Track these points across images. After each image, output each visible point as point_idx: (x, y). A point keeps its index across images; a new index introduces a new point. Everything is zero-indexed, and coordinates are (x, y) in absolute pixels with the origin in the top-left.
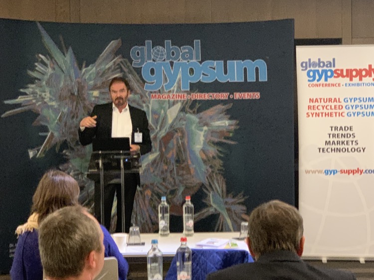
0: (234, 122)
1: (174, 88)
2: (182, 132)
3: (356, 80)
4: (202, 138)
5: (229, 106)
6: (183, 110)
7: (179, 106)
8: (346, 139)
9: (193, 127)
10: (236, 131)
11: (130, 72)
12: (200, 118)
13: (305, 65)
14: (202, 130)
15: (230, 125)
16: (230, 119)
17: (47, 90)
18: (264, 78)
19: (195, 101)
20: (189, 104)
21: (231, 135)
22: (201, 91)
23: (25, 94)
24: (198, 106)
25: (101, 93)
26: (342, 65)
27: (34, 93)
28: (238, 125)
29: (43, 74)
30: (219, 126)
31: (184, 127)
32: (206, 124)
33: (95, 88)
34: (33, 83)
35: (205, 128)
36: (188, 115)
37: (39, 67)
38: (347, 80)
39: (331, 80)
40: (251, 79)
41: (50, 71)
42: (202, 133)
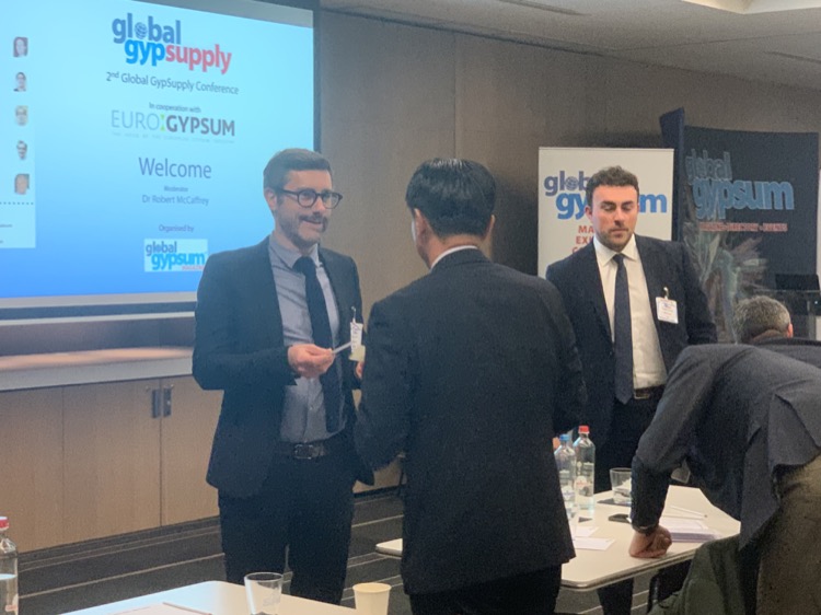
0: (764, 261)
1: (714, 216)
2: (720, 274)
4: (736, 283)
5: (759, 240)
6: (721, 245)
7: (717, 239)
9: (729, 268)
10: (765, 273)
12: (734, 255)
14: (735, 271)
15: (760, 265)
16: (760, 257)
18: (790, 206)
19: (731, 233)
20: (726, 236)
21: (760, 277)
22: (735, 221)
24: (733, 238)
28: (767, 265)
30: (750, 267)
31: (721, 267)
32: (739, 264)
35: (739, 269)
36: (725, 251)
40: (779, 207)
42: (736, 276)
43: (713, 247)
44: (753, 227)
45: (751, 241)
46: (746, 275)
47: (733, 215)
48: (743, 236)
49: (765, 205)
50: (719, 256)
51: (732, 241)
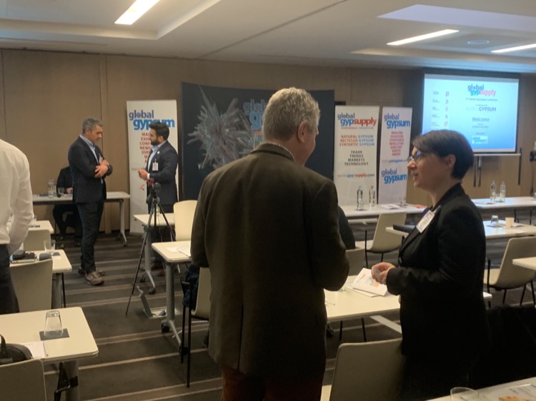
3: (365, 125)
8: (358, 158)
11: (244, 118)
13: (340, 117)
17: (206, 128)
23: (196, 130)
25: (230, 131)
26: (358, 117)
27: (200, 130)
29: (204, 118)
33: (227, 127)
34: (200, 123)
37: (202, 114)
38: (360, 125)
39: (352, 125)
41: (207, 116)
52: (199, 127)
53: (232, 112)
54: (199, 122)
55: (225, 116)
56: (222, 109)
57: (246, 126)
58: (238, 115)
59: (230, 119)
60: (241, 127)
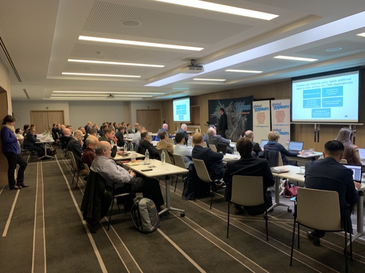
5: (247, 115)
16: (246, 118)
37: (217, 108)
43: (240, 117)
44: (246, 113)
45: (245, 116)
46: (245, 121)
47: (244, 111)
48: (245, 115)
49: (247, 109)
50: (241, 118)
51: (243, 115)
52: (215, 112)
53: (230, 107)
54: (216, 111)
55: (227, 108)
56: (226, 106)
57: (235, 111)
58: (232, 107)
59: (229, 109)
60: (233, 111)
